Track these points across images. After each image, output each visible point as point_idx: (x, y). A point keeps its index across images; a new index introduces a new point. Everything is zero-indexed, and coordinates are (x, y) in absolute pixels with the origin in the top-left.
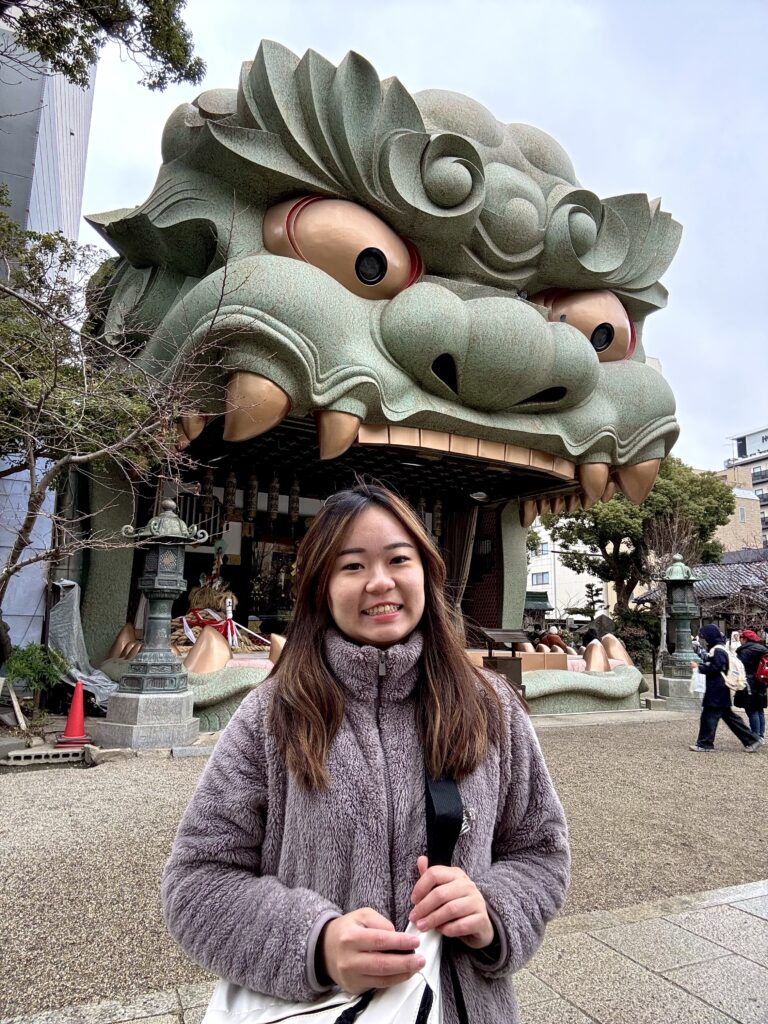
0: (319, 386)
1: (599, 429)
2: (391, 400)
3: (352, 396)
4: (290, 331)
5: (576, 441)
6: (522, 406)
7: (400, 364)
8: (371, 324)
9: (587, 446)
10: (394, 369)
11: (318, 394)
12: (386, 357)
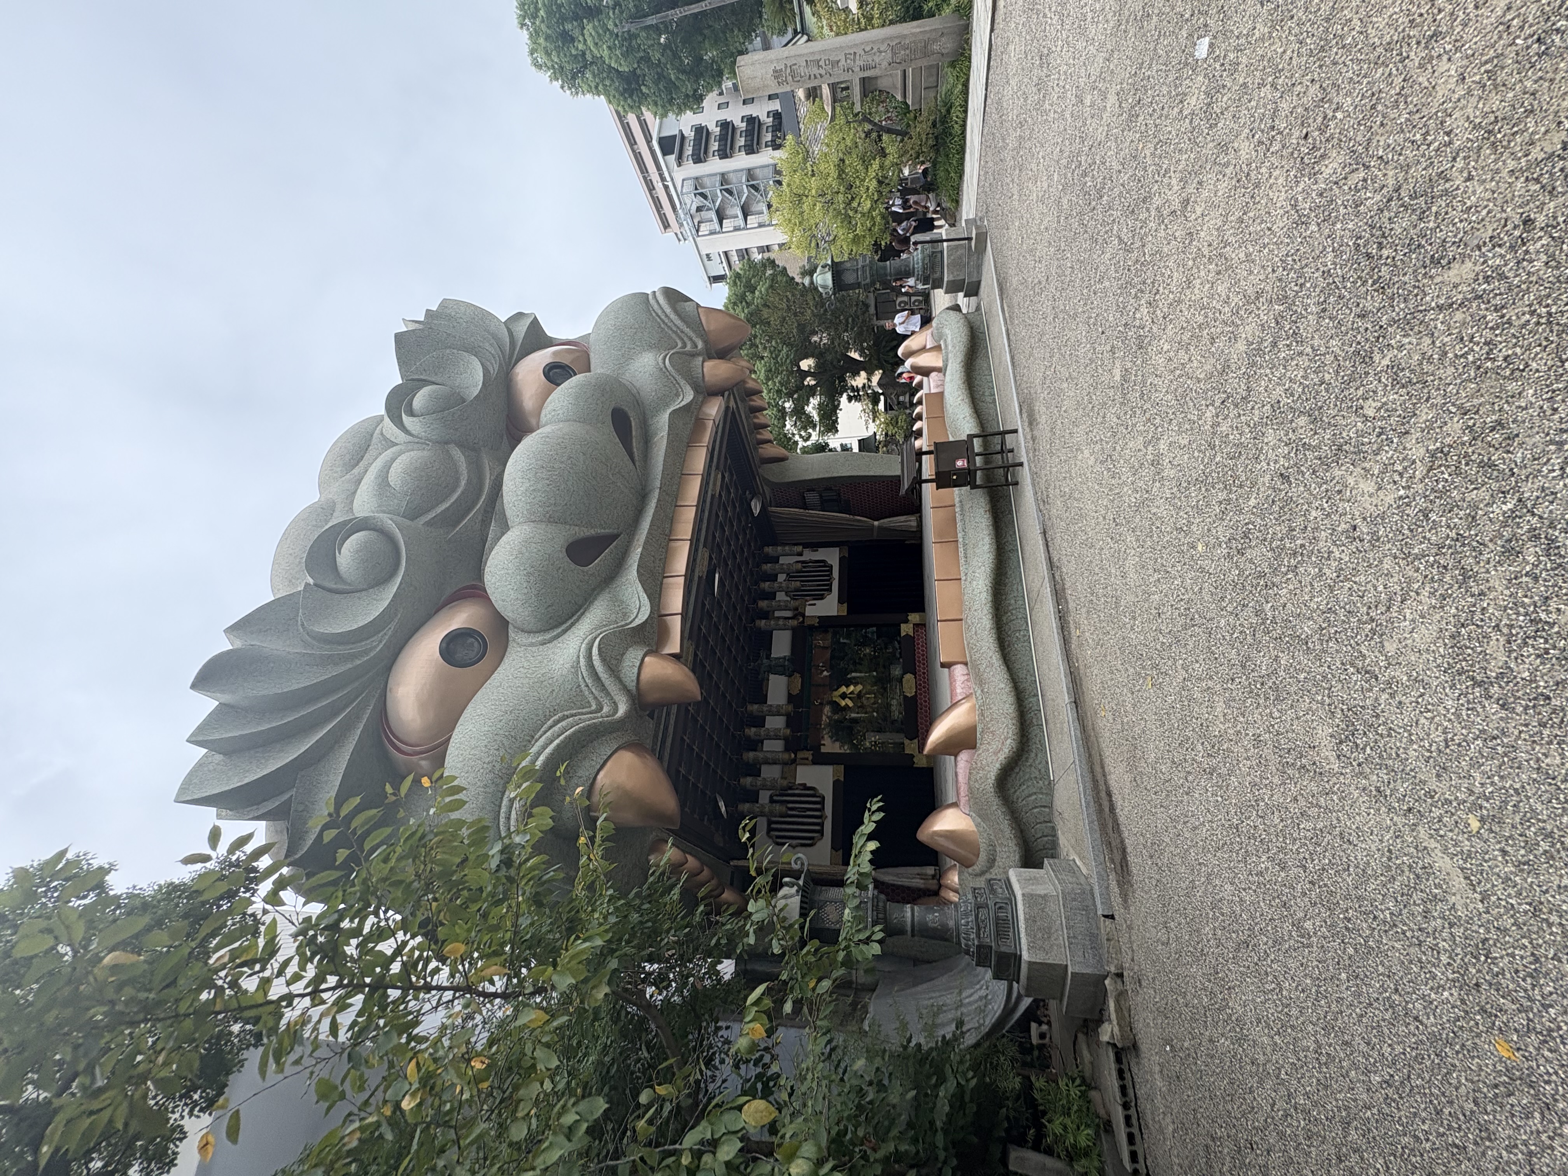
0: (606, 709)
1: (663, 370)
2: (625, 615)
3: (617, 666)
5: (677, 395)
6: (636, 458)
7: (580, 607)
8: (532, 645)
9: (682, 382)
10: (587, 614)
11: (615, 710)
12: (573, 624)
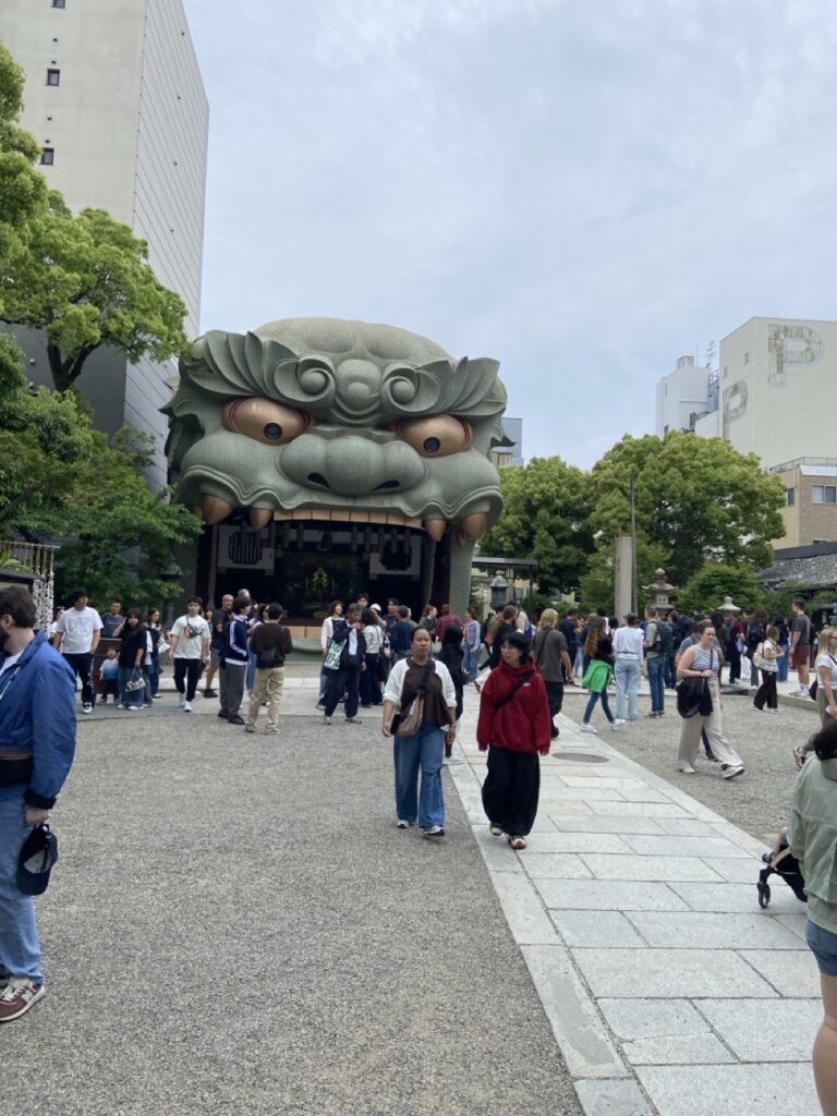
0: (244, 497)
1: (426, 501)
2: (287, 499)
3: (262, 500)
5: (413, 508)
7: (293, 479)
8: (275, 459)
10: (287, 482)
11: (244, 500)
12: (284, 478)
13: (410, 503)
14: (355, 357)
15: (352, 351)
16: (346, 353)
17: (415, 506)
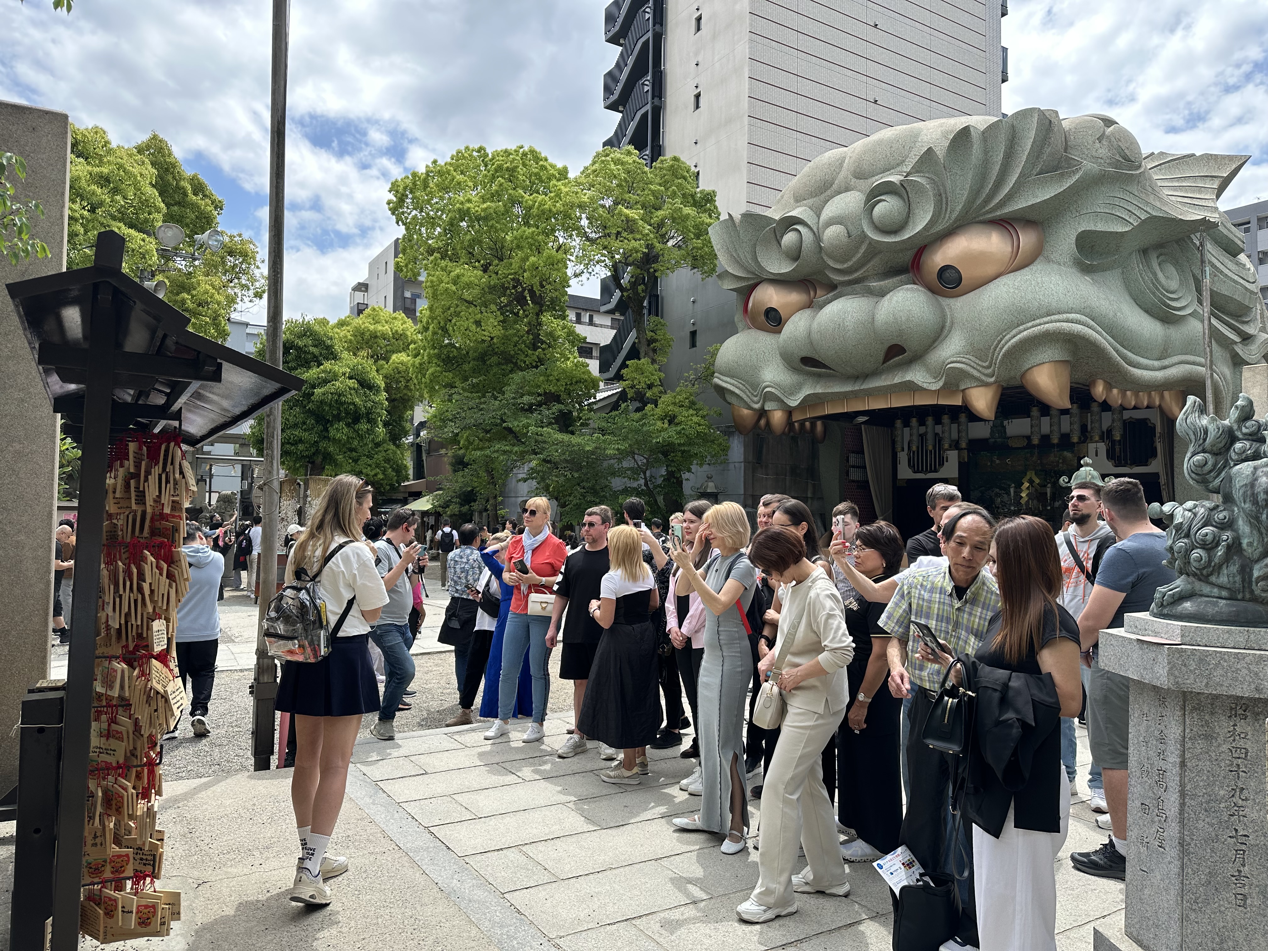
0: (755, 399)
1: (945, 364)
2: (792, 394)
4: (728, 379)
9: (943, 379)
11: (755, 404)
13: (928, 370)
14: (840, 193)
15: (835, 186)
16: (829, 192)
17: (936, 376)
